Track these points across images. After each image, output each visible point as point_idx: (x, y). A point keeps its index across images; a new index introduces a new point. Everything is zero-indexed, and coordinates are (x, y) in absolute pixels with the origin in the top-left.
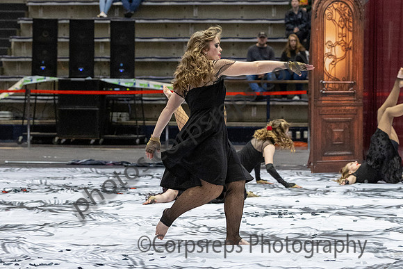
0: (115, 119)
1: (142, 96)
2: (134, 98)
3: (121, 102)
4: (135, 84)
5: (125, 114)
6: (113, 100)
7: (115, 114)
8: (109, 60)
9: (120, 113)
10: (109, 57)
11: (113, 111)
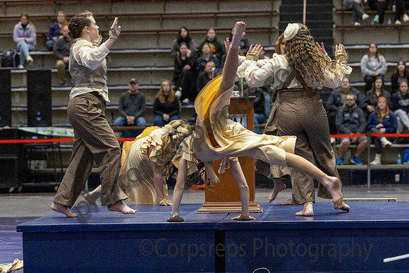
0: (32, 168)
1: (59, 144)
2: (52, 146)
3: (39, 150)
4: (52, 132)
5: (42, 162)
6: (31, 148)
7: (33, 162)
8: (26, 109)
9: (37, 161)
10: (26, 105)
11: (30, 160)
